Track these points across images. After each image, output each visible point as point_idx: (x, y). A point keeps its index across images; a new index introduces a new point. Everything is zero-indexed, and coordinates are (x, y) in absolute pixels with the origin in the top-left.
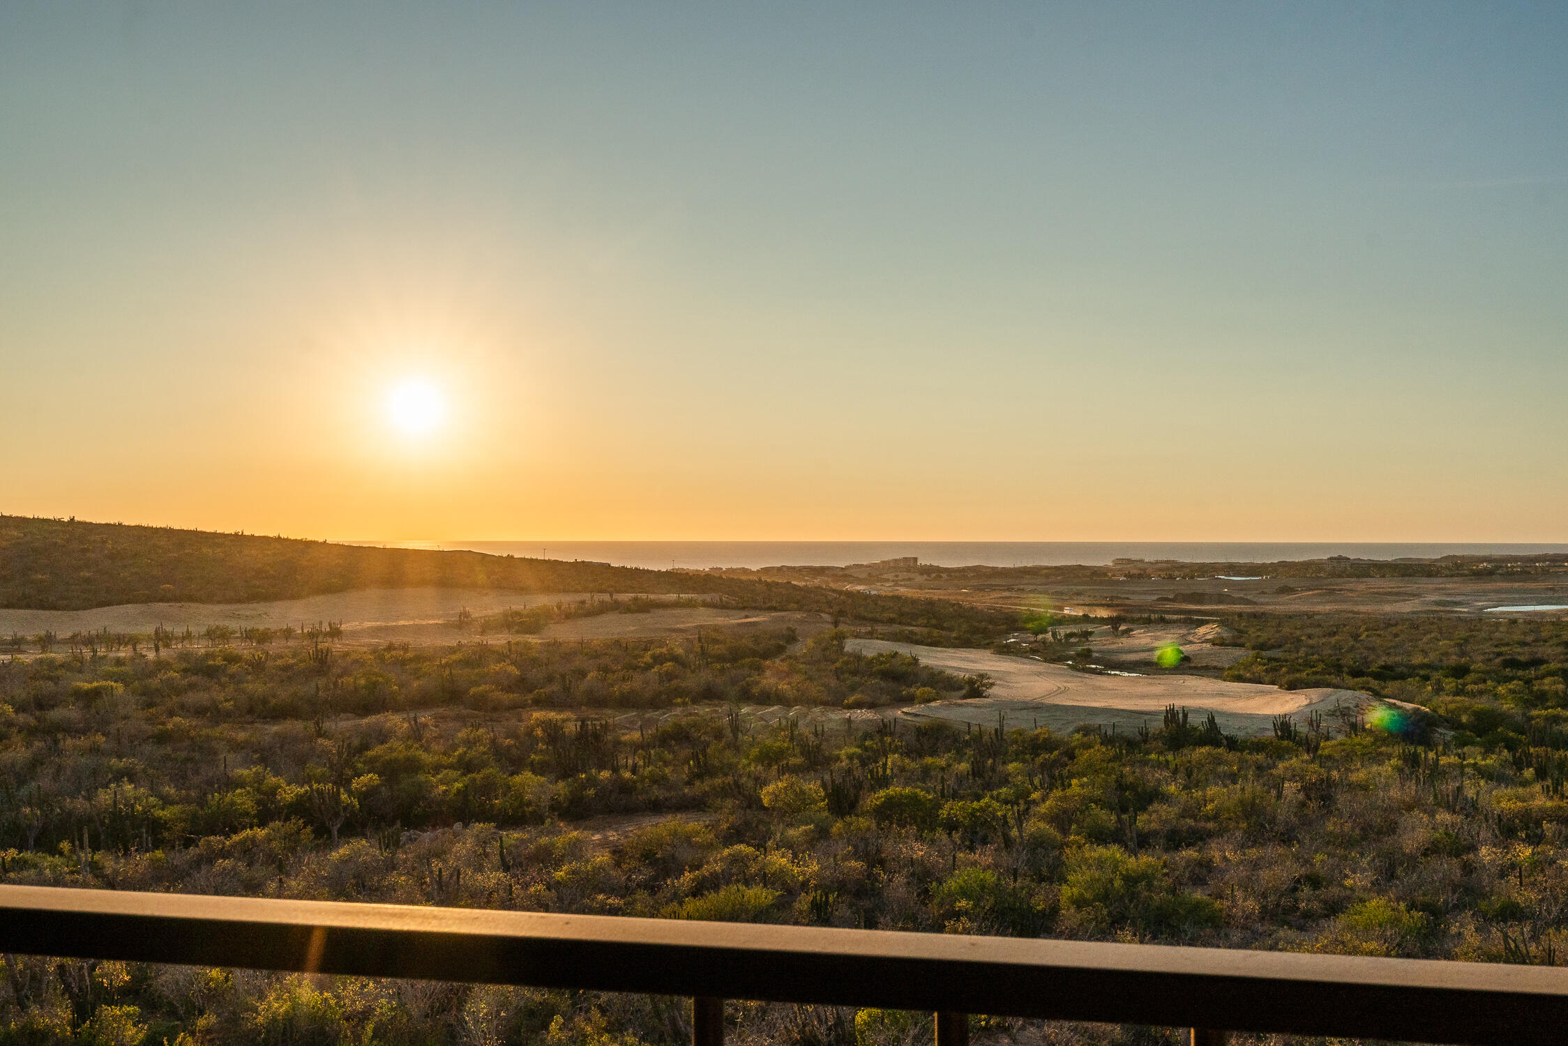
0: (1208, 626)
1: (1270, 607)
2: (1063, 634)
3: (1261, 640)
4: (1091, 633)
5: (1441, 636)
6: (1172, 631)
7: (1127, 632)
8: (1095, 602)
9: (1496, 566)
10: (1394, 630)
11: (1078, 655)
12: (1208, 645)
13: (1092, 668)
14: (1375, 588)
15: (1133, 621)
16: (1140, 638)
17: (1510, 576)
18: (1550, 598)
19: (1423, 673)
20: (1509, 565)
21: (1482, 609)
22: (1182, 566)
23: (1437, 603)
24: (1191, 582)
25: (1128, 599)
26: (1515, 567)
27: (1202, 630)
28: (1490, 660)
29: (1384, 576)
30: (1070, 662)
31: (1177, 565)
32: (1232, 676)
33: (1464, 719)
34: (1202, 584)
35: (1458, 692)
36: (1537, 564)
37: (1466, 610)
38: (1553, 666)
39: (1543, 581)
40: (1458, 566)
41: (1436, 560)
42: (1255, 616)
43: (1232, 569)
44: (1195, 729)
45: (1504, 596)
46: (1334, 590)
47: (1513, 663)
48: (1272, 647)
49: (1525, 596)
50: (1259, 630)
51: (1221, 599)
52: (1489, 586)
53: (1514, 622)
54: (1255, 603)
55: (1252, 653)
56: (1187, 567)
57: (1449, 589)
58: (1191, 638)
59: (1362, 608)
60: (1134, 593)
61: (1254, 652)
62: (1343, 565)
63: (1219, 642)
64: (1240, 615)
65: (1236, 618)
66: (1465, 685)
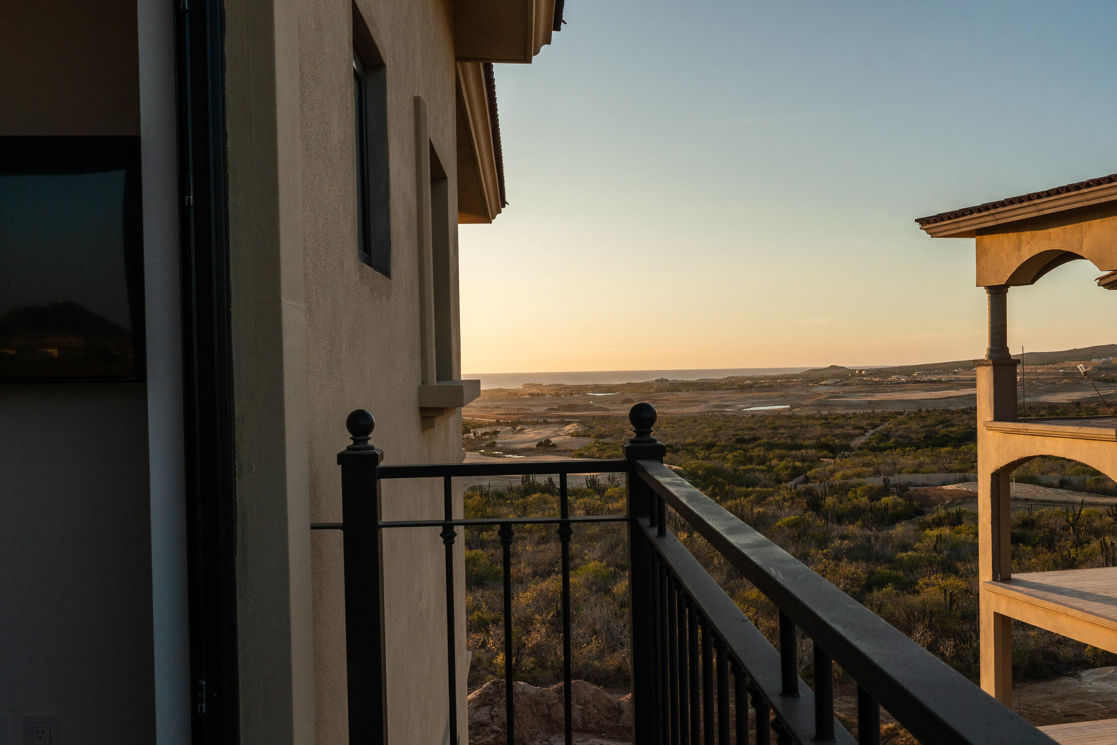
0: (571, 425)
1: (615, 412)
2: (480, 433)
3: (600, 432)
4: (499, 432)
5: (708, 426)
6: (549, 429)
7: (521, 430)
8: (508, 412)
9: (754, 383)
10: (683, 423)
11: (487, 446)
12: (569, 437)
13: (495, 454)
14: (682, 398)
15: (527, 424)
16: (529, 434)
17: (762, 388)
18: (782, 401)
19: (690, 449)
20: (762, 381)
21: (741, 409)
22: (566, 388)
23: (716, 406)
24: (571, 397)
25: (529, 409)
26: (766, 383)
27: (568, 427)
28: (730, 439)
29: (688, 391)
30: (483, 451)
31: (563, 387)
32: (577, 455)
33: (700, 472)
34: (577, 399)
35: (705, 458)
36: (778, 381)
37: (731, 410)
38: (763, 441)
39: (780, 391)
40: (732, 383)
41: (721, 380)
42: (603, 417)
43: (597, 388)
44: (538, 485)
45: (755, 401)
46: (657, 400)
47: (742, 441)
48: (607, 436)
49: (767, 400)
50: (602, 426)
51: (587, 407)
52: (748, 395)
53: (754, 416)
54: (608, 410)
55: (593, 440)
56: (569, 388)
57: (724, 397)
58: (560, 433)
59: (671, 411)
60: (533, 406)
61: (595, 440)
62: (664, 384)
63: (577, 435)
64: (594, 417)
65: (591, 420)
66: (710, 454)
